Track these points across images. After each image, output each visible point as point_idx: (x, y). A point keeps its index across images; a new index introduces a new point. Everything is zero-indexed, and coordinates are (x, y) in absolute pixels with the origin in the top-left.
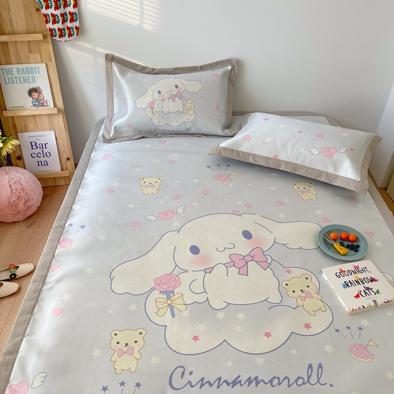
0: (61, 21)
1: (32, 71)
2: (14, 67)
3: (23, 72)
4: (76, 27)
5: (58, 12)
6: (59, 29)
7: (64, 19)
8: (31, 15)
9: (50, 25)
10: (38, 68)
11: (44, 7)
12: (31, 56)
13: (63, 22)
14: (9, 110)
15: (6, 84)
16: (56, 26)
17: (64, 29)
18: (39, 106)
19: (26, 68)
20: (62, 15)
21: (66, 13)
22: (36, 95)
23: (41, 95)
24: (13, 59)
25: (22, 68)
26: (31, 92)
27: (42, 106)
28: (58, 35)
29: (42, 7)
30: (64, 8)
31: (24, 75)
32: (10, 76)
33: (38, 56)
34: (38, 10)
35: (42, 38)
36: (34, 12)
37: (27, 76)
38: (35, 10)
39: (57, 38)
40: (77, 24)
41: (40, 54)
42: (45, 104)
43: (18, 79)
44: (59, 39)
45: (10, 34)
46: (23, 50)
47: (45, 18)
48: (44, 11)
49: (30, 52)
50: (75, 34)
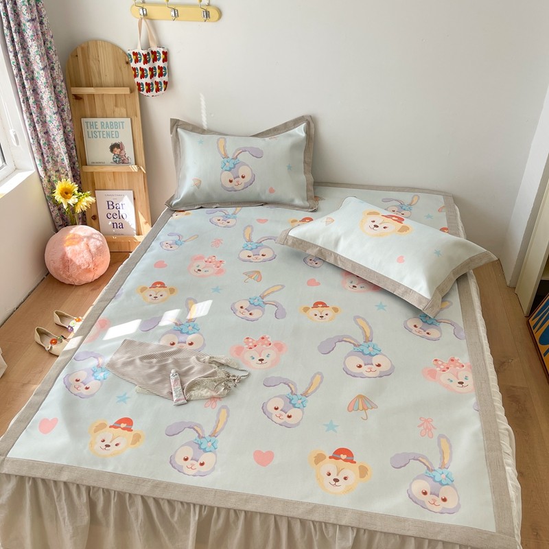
0: (149, 76)
1: (117, 125)
2: (99, 120)
3: (107, 127)
4: (164, 82)
5: (146, 67)
6: (146, 83)
7: (152, 73)
8: (120, 68)
9: (138, 80)
10: (123, 123)
11: (133, 60)
12: (116, 109)
13: (152, 77)
14: (90, 165)
15: (89, 137)
16: (144, 81)
17: (152, 84)
18: (119, 163)
19: (110, 122)
20: (151, 69)
21: (155, 67)
22: (117, 151)
23: (123, 152)
24: (99, 112)
25: (107, 123)
26: (112, 148)
27: (123, 163)
28: (145, 90)
29: (132, 60)
30: (154, 62)
31: (108, 130)
32: (93, 130)
33: (123, 111)
34: (127, 63)
35: (128, 92)
36: (124, 65)
37: (111, 130)
38: (125, 62)
39: (144, 93)
40: (165, 78)
41: (126, 108)
42: (126, 162)
43: (101, 133)
44: (147, 94)
45: (97, 86)
46: (109, 104)
47: (133, 72)
48: (133, 65)
49: (116, 106)
50: (163, 89)
